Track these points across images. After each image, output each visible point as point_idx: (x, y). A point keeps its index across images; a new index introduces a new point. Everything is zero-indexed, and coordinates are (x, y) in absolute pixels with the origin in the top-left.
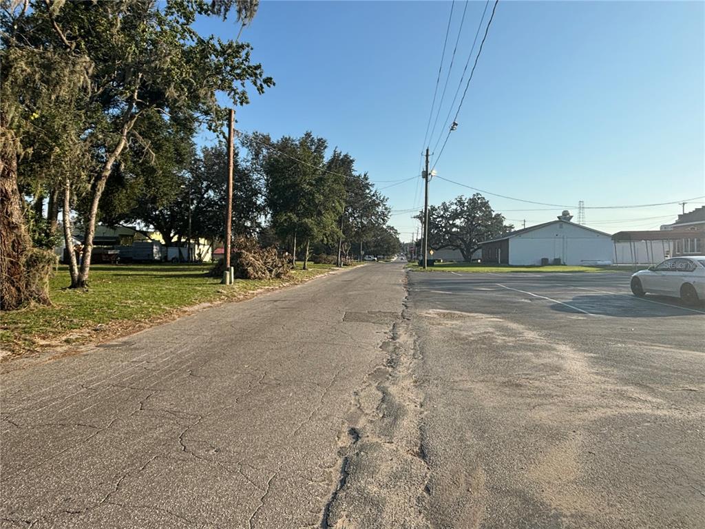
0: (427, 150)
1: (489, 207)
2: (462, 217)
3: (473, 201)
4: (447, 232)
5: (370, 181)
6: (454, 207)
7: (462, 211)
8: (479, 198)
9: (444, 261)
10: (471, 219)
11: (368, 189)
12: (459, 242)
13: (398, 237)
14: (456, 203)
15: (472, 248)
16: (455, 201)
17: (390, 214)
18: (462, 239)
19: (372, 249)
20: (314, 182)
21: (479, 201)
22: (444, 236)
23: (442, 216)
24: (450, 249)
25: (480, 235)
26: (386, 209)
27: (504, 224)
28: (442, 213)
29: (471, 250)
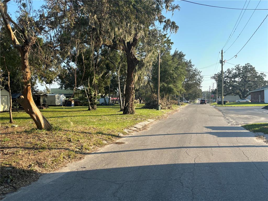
0: (222, 51)
1: (255, 71)
2: (240, 77)
3: (245, 68)
4: (230, 86)
5: (192, 64)
6: (234, 71)
7: (239, 74)
8: (249, 66)
9: (230, 102)
10: (244, 78)
11: (191, 67)
12: (238, 91)
13: (201, 88)
14: (235, 69)
15: (246, 94)
16: (235, 68)
17: (202, 79)
18: (240, 90)
19: (187, 96)
20: (174, 69)
21: (249, 68)
22: (229, 88)
23: (228, 77)
24: (233, 95)
25: (250, 87)
26: (201, 77)
27: (265, 80)
28: (227, 75)
29: (245, 96)
